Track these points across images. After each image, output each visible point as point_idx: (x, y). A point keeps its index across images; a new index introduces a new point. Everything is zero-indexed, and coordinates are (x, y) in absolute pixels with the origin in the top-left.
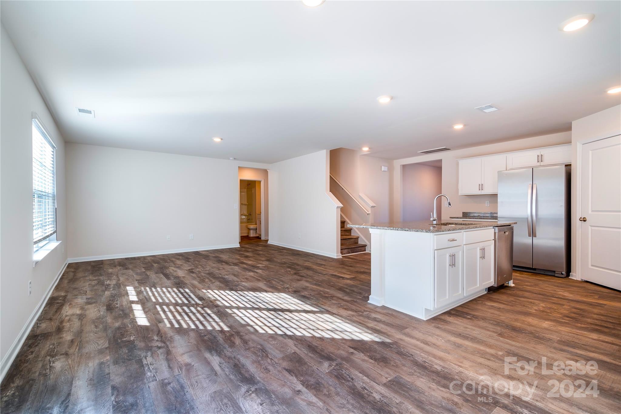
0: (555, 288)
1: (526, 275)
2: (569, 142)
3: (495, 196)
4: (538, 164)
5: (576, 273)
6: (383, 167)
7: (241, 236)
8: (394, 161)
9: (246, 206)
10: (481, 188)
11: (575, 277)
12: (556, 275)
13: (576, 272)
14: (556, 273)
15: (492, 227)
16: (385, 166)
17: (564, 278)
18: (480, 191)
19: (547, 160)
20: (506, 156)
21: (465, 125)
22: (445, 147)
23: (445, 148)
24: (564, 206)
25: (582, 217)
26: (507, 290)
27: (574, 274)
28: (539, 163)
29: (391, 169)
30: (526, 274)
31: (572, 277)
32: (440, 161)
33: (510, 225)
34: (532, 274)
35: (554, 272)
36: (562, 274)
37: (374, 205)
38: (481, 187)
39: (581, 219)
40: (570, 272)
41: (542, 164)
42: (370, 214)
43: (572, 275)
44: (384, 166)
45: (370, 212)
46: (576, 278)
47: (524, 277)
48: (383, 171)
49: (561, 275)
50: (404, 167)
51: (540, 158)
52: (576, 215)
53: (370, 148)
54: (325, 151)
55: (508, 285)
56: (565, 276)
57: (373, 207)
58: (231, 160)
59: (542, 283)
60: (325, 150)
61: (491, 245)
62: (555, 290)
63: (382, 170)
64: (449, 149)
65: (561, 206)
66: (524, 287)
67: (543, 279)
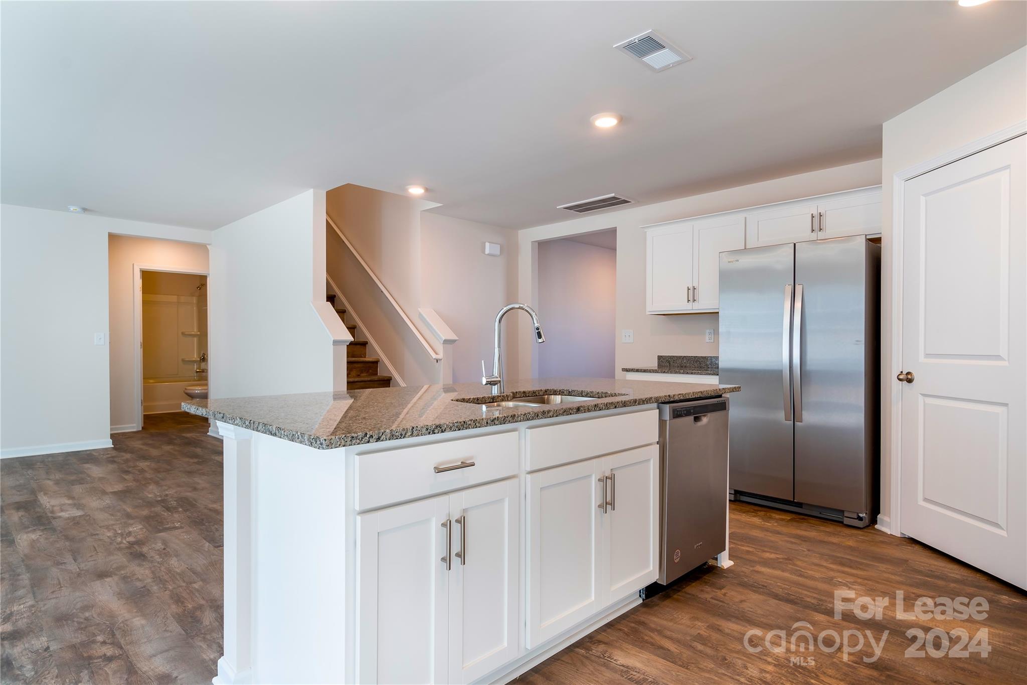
0: (832, 570)
1: (777, 520)
2: (875, 182)
3: (714, 315)
4: (813, 236)
5: (890, 517)
6: (487, 245)
7: (144, 415)
8: (519, 231)
9: (195, 339)
10: (691, 298)
11: (889, 525)
12: (847, 521)
13: (890, 515)
14: (845, 515)
15: (655, 405)
16: (493, 243)
17: (864, 528)
18: (691, 303)
19: (832, 227)
20: (745, 218)
21: (622, 120)
22: (613, 195)
23: (614, 198)
24: (863, 342)
25: (905, 373)
26: (706, 583)
27: (886, 519)
28: (814, 234)
29: (509, 252)
30: (777, 517)
31: (882, 525)
32: (613, 232)
33: (720, 396)
34: (794, 516)
35: (842, 512)
36: (860, 519)
37: (455, 337)
38: (692, 294)
39: (901, 377)
40: (879, 513)
41: (821, 235)
42: (441, 360)
43: (882, 520)
44: (489, 242)
45: (440, 356)
46: (890, 529)
47: (767, 531)
48: (488, 255)
49: (857, 520)
50: (544, 247)
51: (817, 222)
52: (891, 367)
53: (427, 190)
54: (310, 193)
55: (716, 565)
56: (866, 521)
57: (446, 342)
58: (72, 212)
59: (807, 552)
60: (312, 191)
61: (648, 460)
62: (832, 578)
63: (486, 253)
64: (626, 202)
65: (857, 341)
66: (759, 568)
67: (812, 534)
